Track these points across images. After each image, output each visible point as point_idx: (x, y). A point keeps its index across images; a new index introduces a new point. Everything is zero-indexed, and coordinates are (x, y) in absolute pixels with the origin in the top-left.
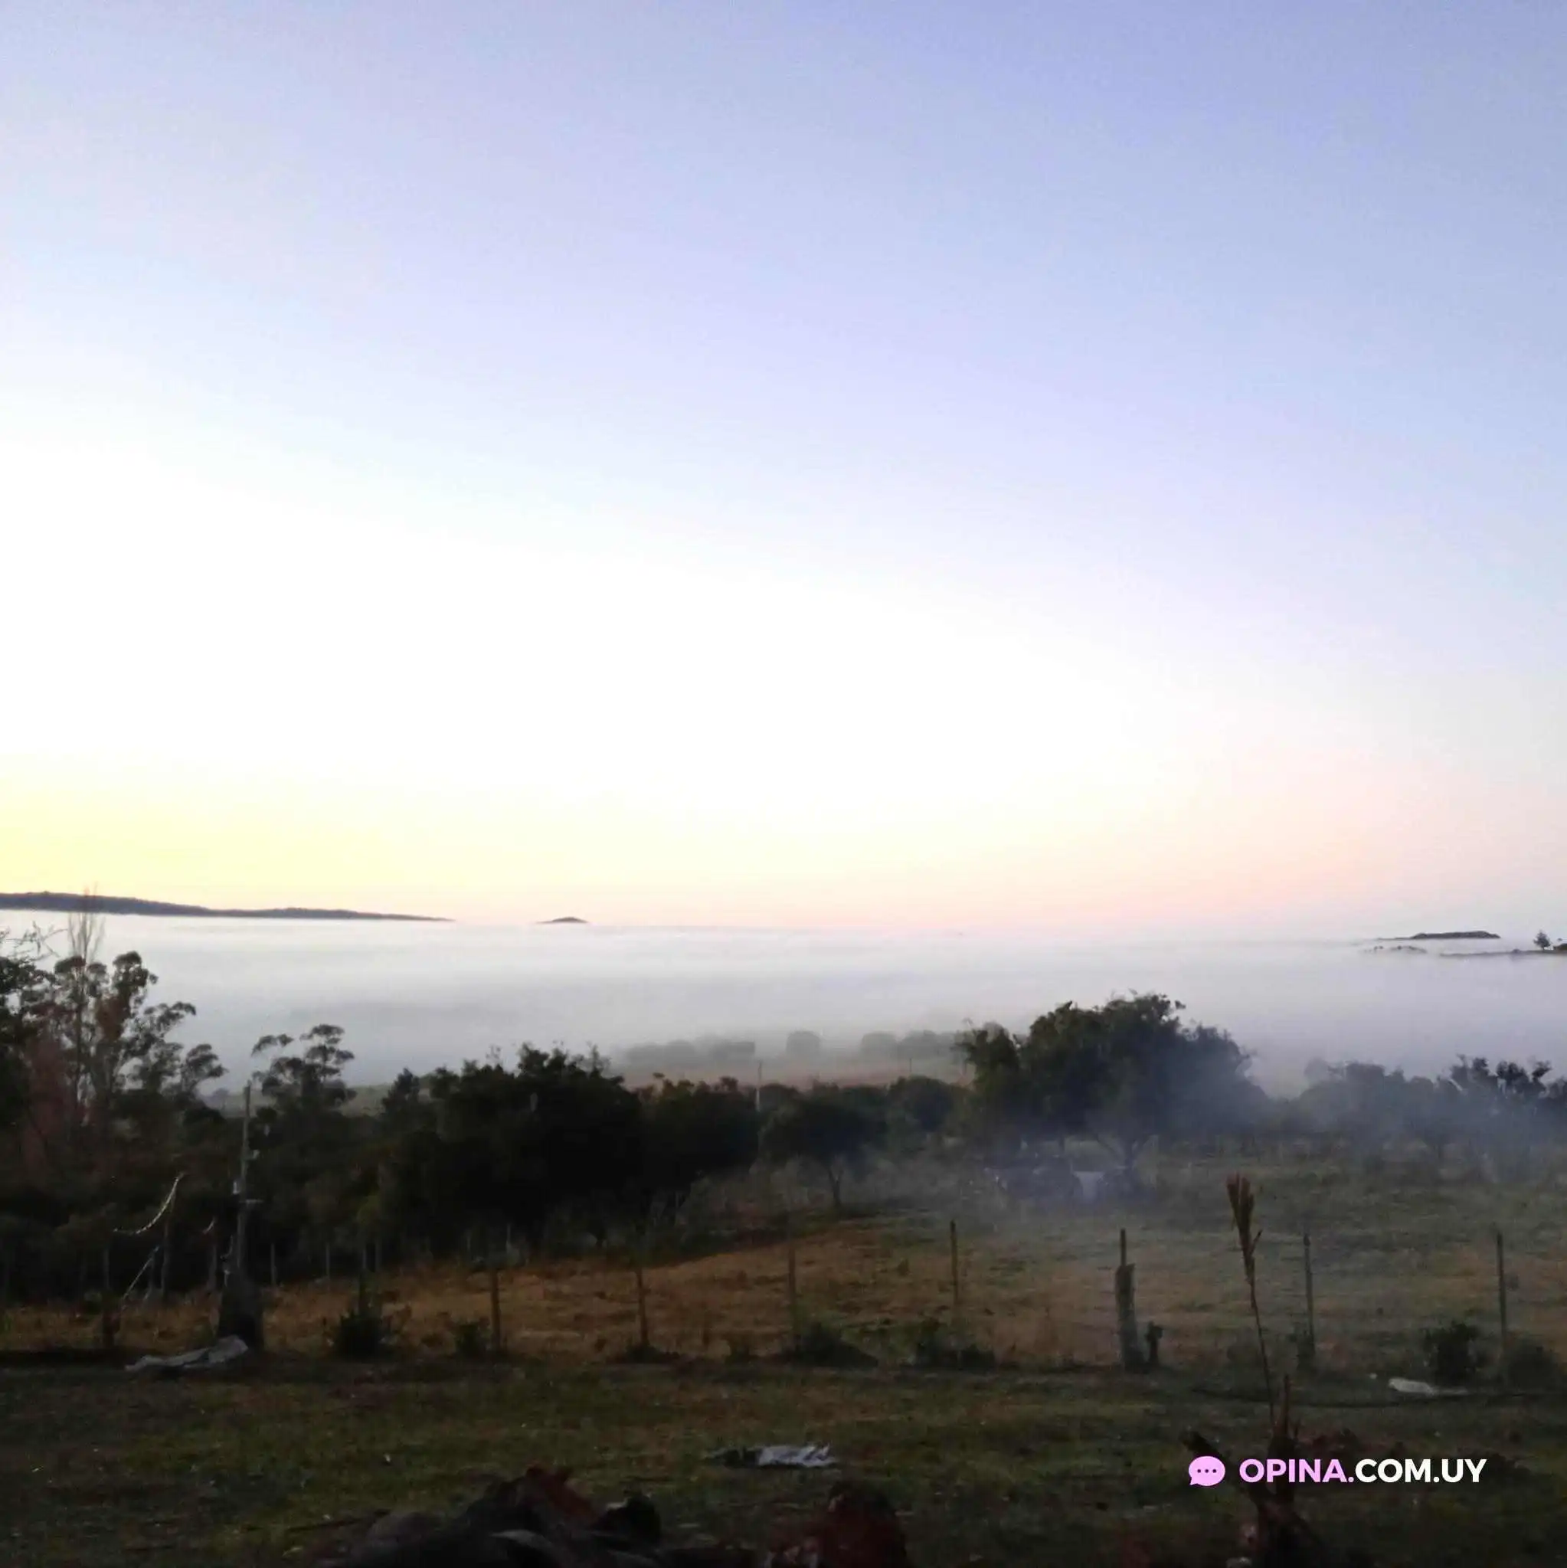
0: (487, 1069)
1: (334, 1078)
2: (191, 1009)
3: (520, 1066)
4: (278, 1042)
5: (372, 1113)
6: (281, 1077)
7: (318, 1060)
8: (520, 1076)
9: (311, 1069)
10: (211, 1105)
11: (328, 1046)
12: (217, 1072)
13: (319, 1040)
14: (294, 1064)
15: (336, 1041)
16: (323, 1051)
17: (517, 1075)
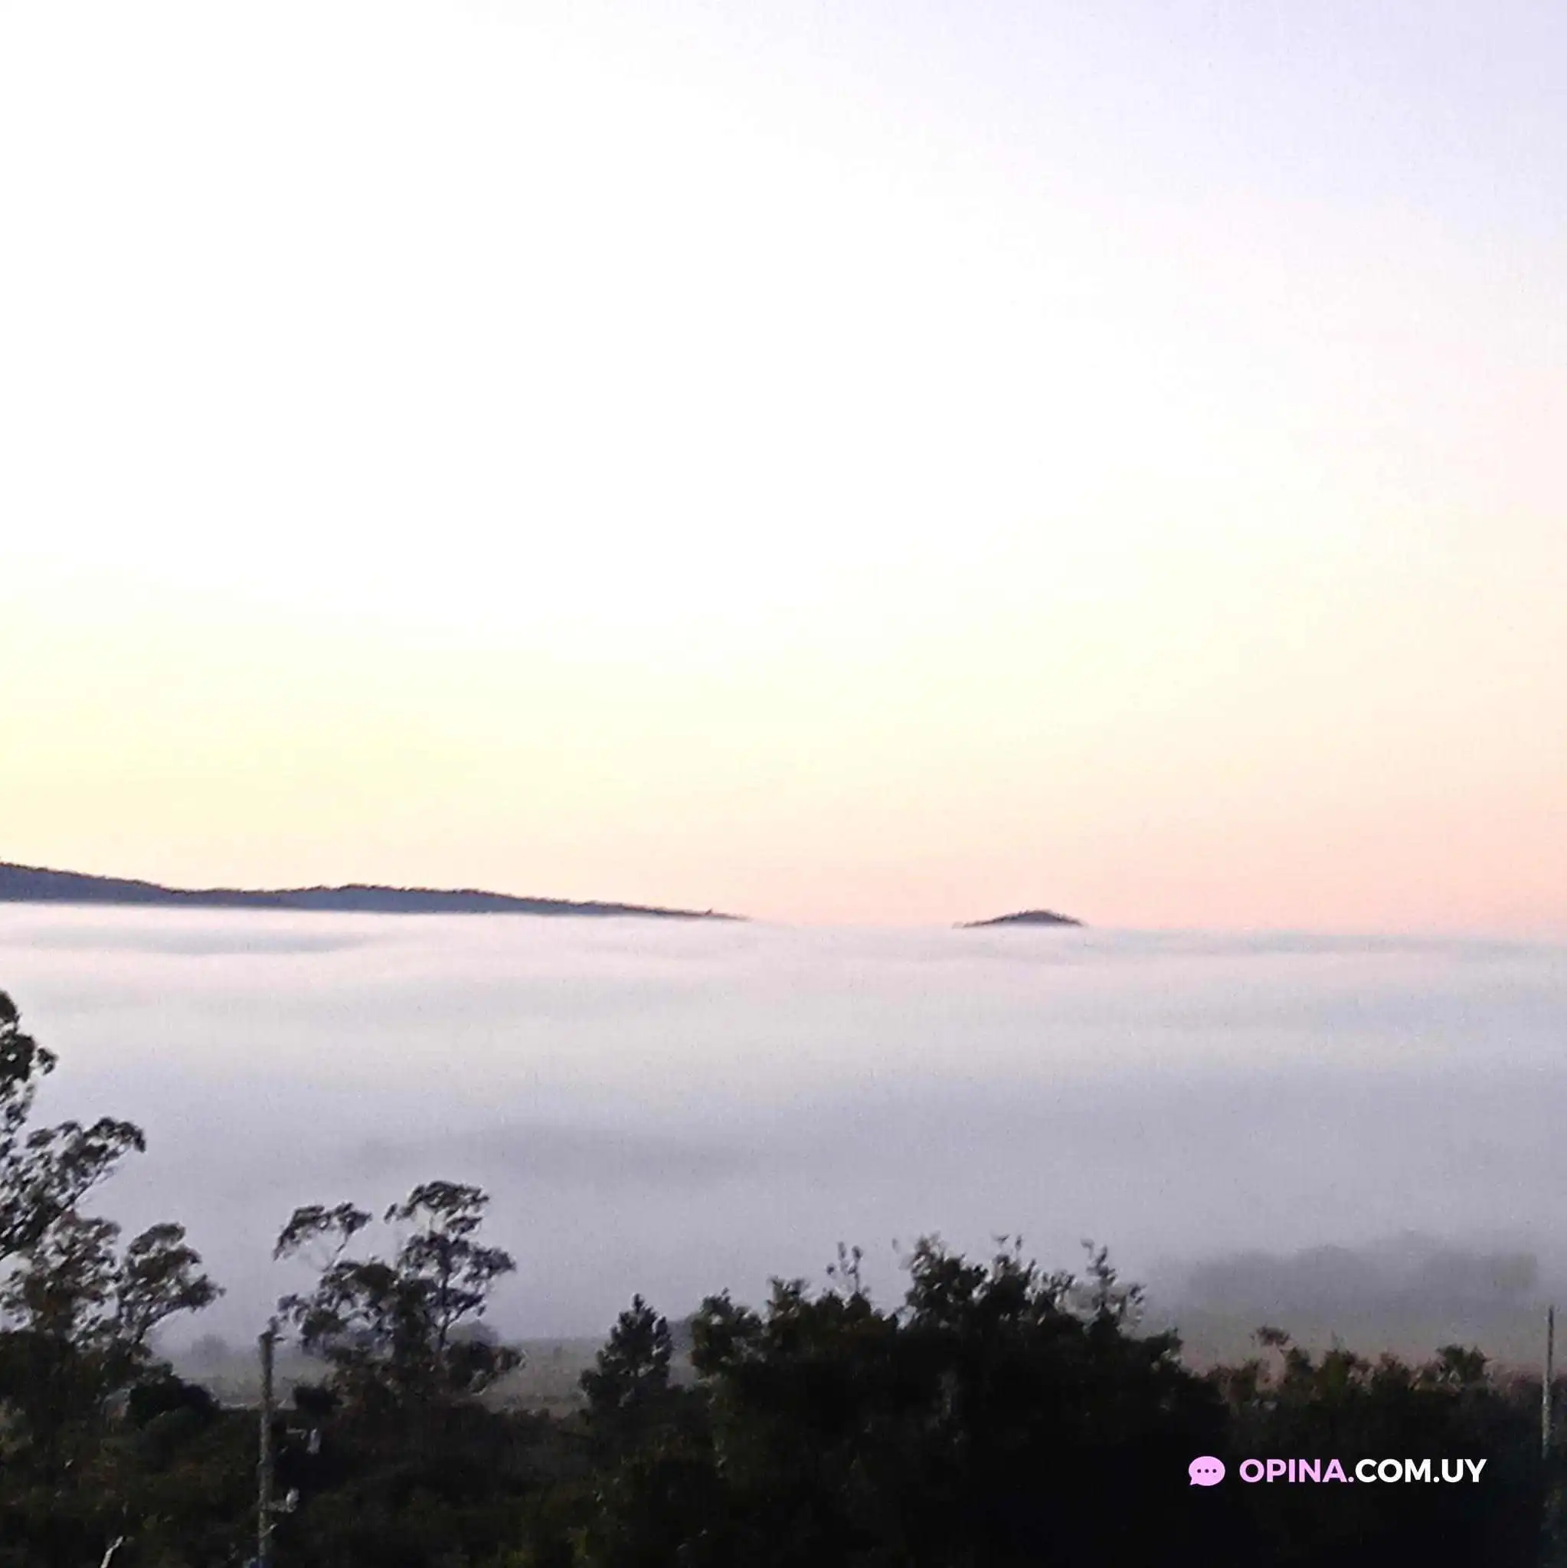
0: (831, 1302)
1: (470, 1315)
2: (131, 1135)
3: (912, 1297)
4: (335, 1221)
5: (561, 1411)
6: (345, 1311)
7: (430, 1271)
8: (914, 1323)
9: (415, 1290)
10: (188, 1373)
11: (452, 1237)
12: (198, 1295)
13: (429, 1221)
14: (374, 1277)
15: (471, 1223)
16: (440, 1248)
17: (903, 1323)
